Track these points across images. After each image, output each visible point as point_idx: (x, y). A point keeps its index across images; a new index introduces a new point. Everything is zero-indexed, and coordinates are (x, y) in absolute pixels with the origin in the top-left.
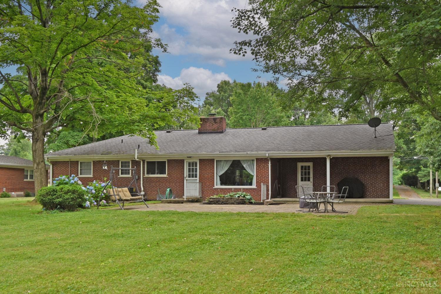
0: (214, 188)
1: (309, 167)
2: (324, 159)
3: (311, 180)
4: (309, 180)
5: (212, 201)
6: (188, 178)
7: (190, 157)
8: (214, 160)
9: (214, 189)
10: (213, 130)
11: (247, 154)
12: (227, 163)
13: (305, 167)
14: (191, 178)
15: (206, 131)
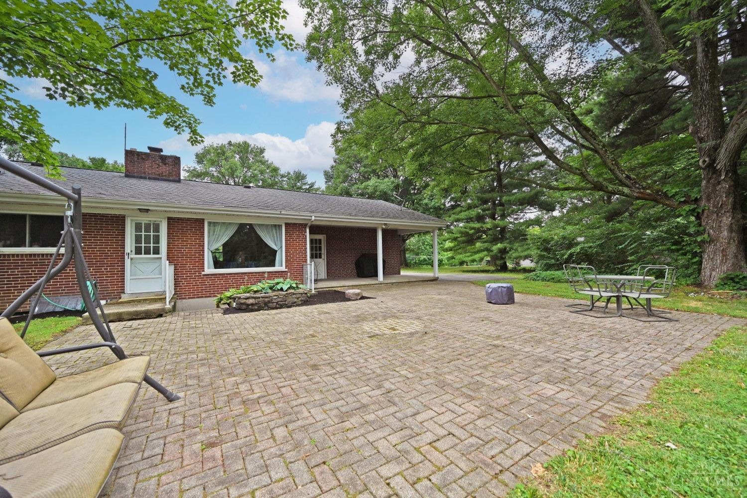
0: (203, 273)
1: (320, 240)
2: (373, 231)
3: (324, 256)
4: (320, 257)
5: (252, 304)
6: (133, 256)
7: (147, 211)
8: (203, 220)
9: (204, 275)
10: (159, 175)
11: (280, 214)
12: (227, 229)
13: (316, 240)
14: (143, 256)
15: (143, 175)
